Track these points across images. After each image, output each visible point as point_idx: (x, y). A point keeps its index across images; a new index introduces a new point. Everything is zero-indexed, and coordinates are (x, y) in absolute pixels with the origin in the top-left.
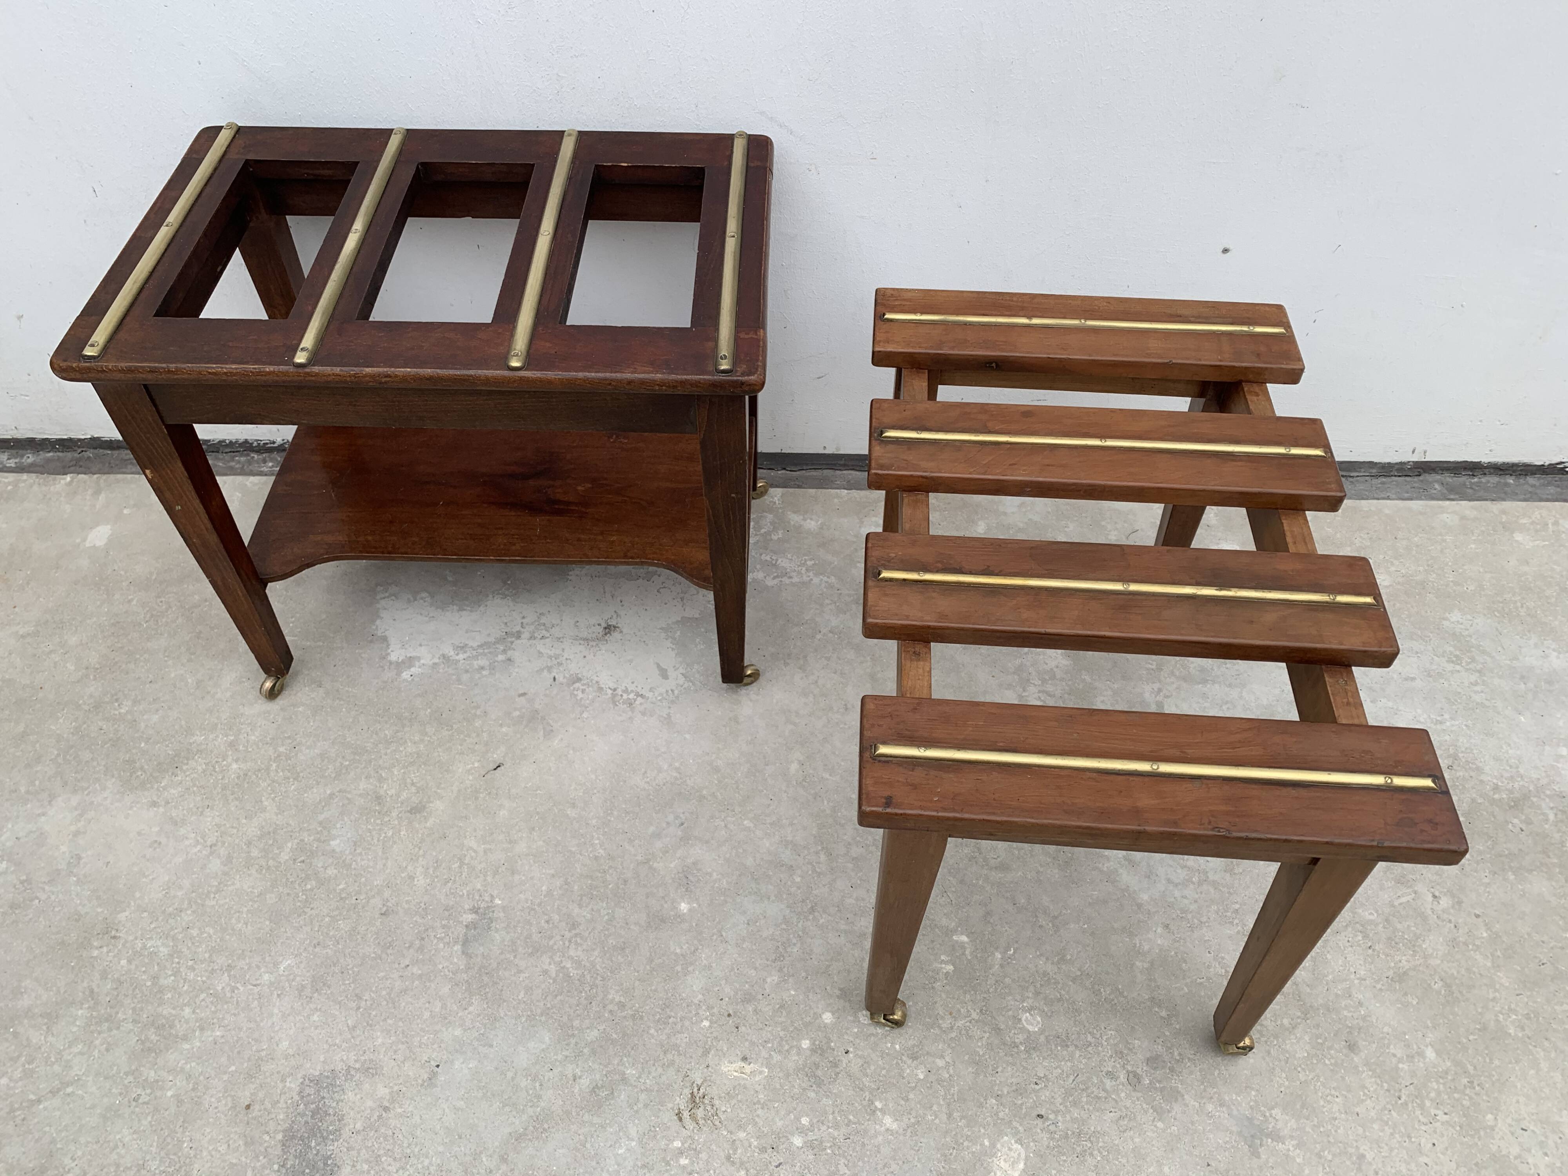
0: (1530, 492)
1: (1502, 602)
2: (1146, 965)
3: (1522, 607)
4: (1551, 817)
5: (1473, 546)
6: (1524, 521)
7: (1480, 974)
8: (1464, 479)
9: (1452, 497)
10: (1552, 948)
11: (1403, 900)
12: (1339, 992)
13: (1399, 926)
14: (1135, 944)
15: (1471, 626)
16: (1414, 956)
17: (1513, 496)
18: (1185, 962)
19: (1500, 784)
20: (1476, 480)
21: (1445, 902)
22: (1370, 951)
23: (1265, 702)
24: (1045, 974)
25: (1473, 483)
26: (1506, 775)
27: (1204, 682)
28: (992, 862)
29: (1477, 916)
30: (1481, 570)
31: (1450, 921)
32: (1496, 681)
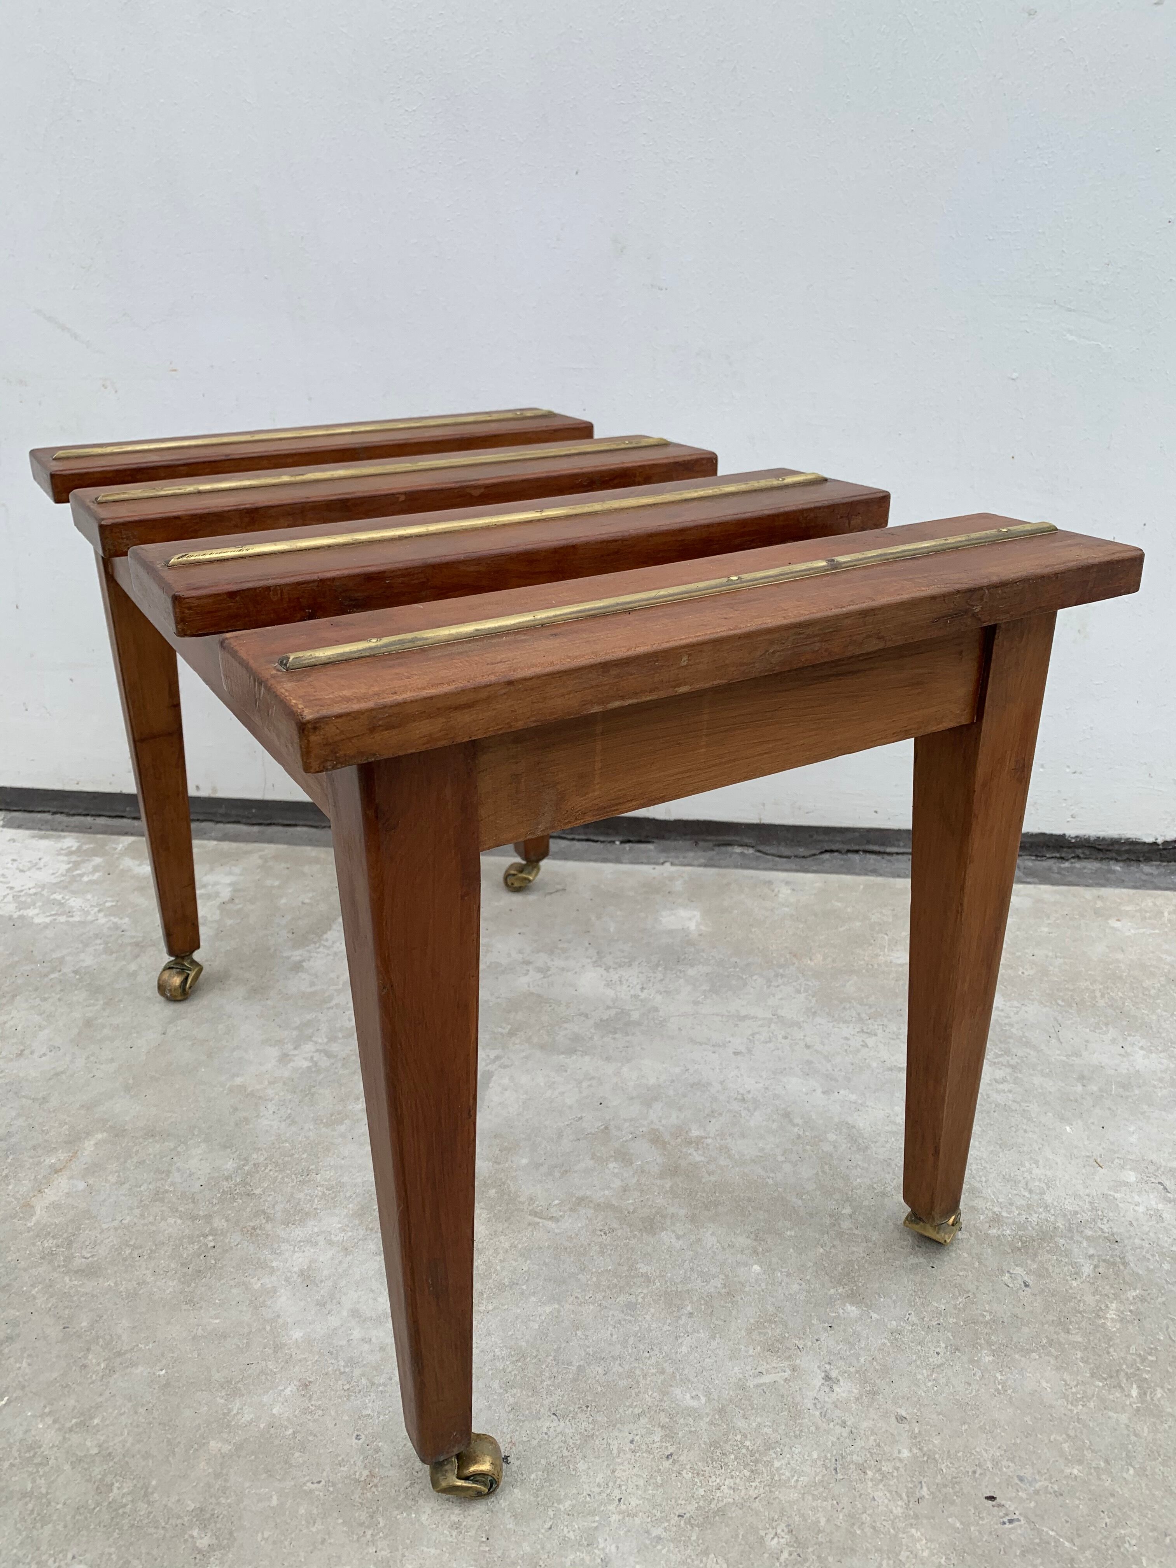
0: (1144, 881)
1: (1071, 991)
2: (226, 1448)
3: (1103, 996)
4: (1087, 1269)
5: (1046, 930)
6: (1128, 908)
7: (874, 1528)
8: (1050, 863)
9: (1028, 880)
10: (1037, 1492)
11: (766, 1379)
12: (571, 1535)
13: (741, 1424)
14: (230, 1410)
15: (1017, 1013)
16: (749, 1480)
17: (1120, 883)
18: (303, 1450)
19: (1004, 1214)
20: (1067, 864)
21: (845, 1389)
22: (667, 1464)
23: (652, 1081)
24: (36, 1446)
25: (1064, 869)
26: (1021, 1202)
27: (571, 1051)
28: (78, 1262)
29: (901, 1419)
30: (1050, 954)
31: (844, 1424)
32: (1037, 1080)
